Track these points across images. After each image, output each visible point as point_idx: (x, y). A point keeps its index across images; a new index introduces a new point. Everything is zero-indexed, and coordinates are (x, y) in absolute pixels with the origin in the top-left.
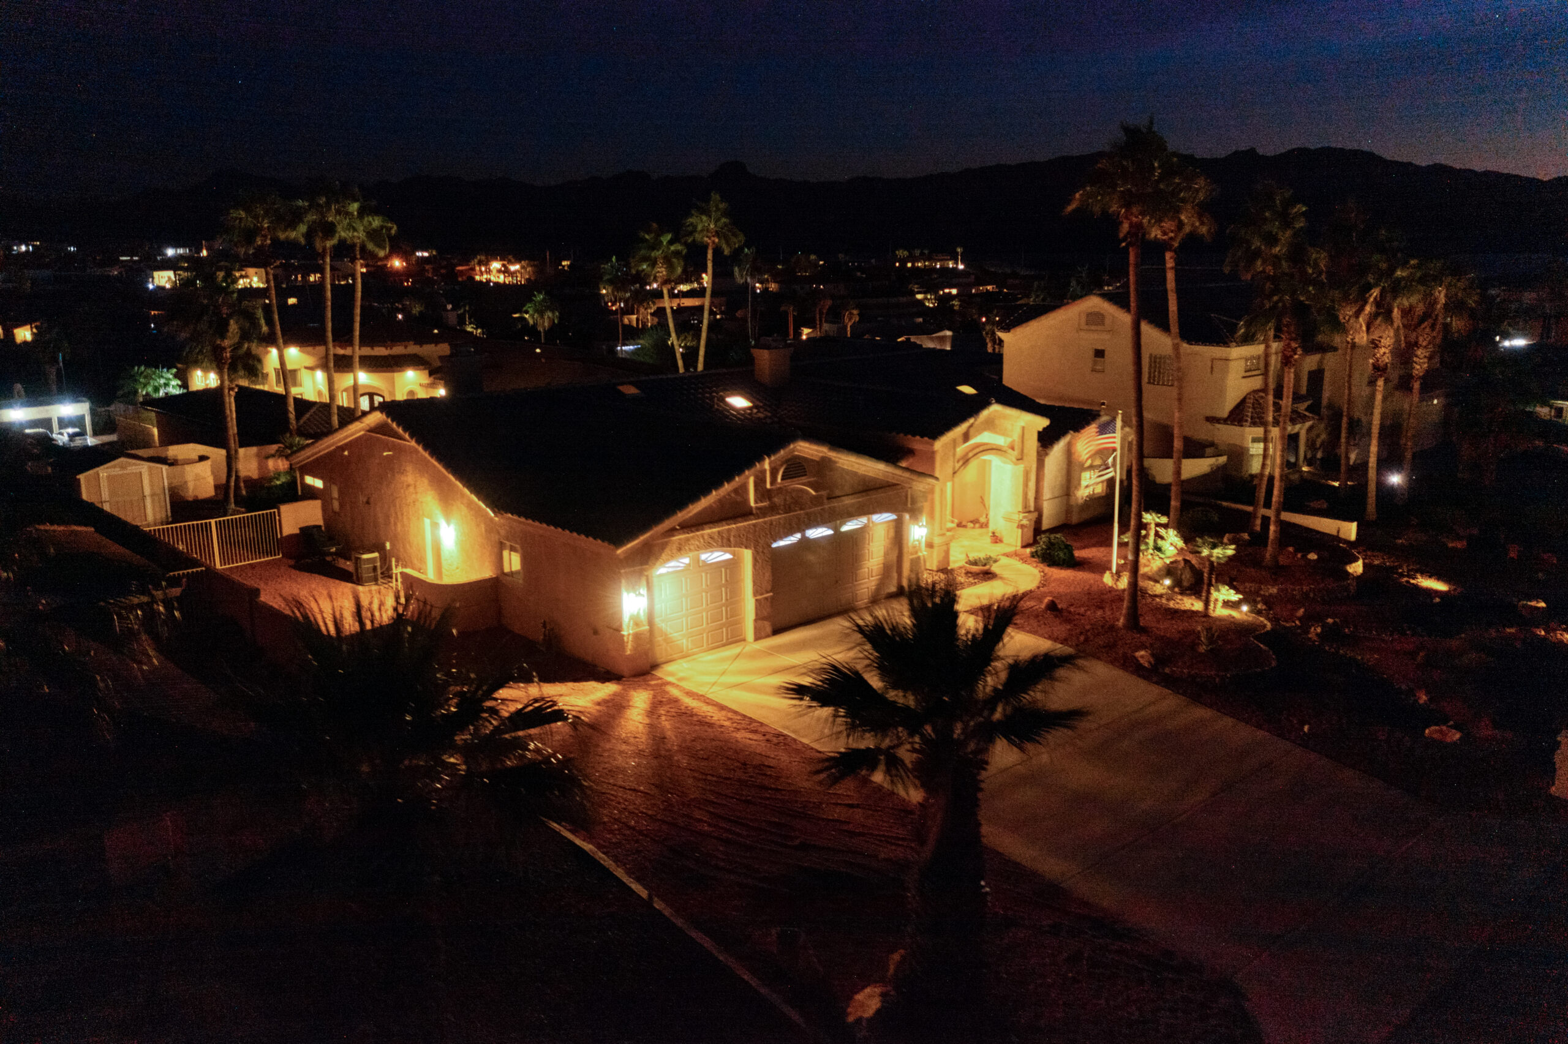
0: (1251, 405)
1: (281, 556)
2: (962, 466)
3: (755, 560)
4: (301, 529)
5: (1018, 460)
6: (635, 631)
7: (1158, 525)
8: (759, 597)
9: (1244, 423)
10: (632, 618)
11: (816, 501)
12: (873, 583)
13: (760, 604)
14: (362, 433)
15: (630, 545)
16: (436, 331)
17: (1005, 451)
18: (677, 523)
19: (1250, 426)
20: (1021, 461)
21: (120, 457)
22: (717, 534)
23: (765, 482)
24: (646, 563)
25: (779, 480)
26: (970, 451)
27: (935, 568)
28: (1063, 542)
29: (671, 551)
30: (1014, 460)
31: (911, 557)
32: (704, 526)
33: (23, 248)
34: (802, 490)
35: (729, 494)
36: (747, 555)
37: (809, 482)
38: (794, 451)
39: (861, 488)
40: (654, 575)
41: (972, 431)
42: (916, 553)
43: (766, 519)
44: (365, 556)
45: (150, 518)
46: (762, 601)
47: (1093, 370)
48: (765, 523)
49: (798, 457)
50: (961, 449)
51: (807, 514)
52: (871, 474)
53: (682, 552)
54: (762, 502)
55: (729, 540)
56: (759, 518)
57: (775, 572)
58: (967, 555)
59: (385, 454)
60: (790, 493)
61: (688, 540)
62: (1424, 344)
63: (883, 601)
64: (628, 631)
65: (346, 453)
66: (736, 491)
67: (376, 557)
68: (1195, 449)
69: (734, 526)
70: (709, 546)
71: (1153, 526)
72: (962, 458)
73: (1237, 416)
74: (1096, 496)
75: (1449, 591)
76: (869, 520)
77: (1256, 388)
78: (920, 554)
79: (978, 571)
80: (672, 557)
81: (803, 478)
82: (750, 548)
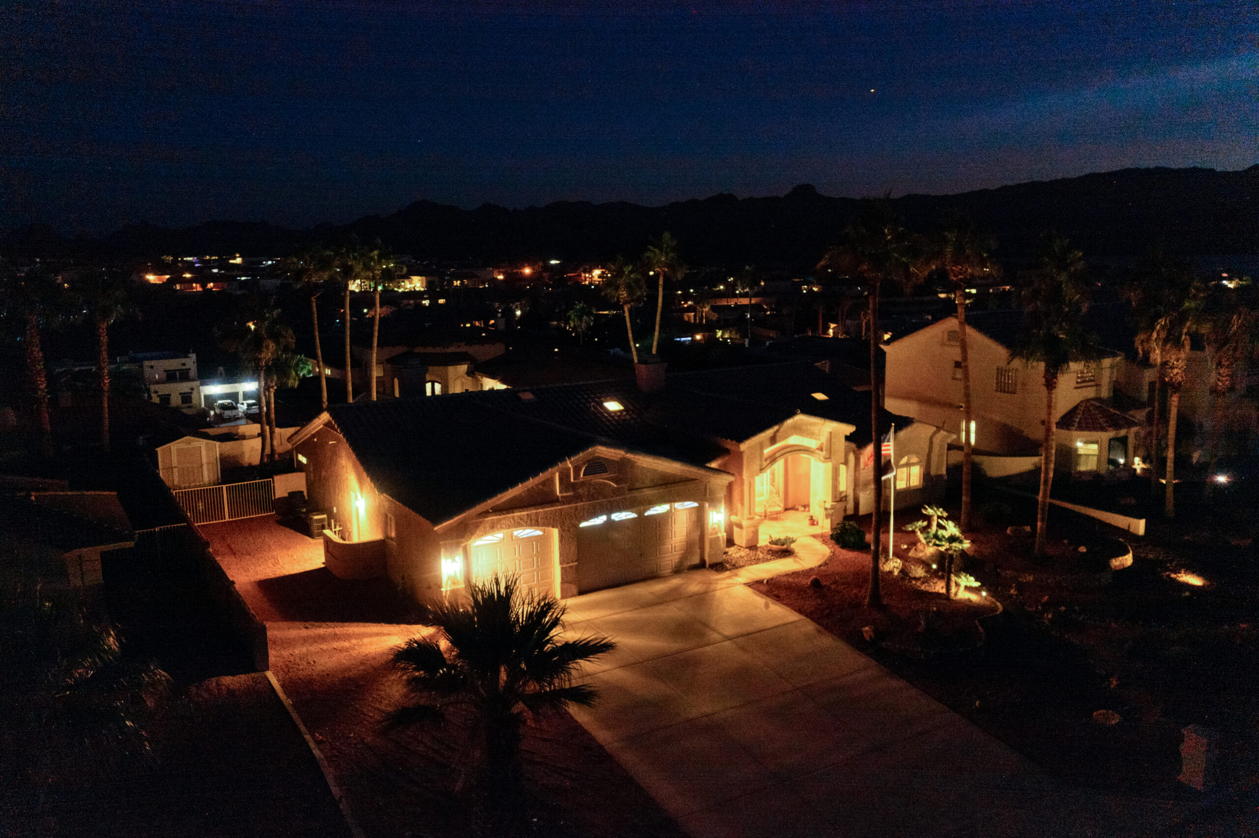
0: (1081, 413)
1: (274, 512)
2: (768, 464)
3: (562, 538)
4: (289, 493)
5: (826, 459)
6: (452, 588)
7: (939, 517)
8: (565, 565)
9: (1072, 428)
10: (449, 578)
11: (616, 492)
12: (677, 557)
13: (566, 572)
14: (322, 426)
15: (444, 524)
16: (484, 334)
17: (813, 452)
18: (489, 507)
19: (1076, 430)
20: (829, 460)
21: (186, 435)
22: (526, 516)
23: (569, 477)
24: (463, 537)
25: (582, 476)
26: (778, 451)
27: (744, 545)
28: (855, 528)
29: (484, 528)
30: (822, 458)
31: (710, 537)
32: (515, 510)
33: (270, 262)
34: (605, 484)
35: (536, 486)
36: (555, 532)
37: (611, 477)
38: (594, 454)
39: (660, 482)
40: (472, 546)
41: (779, 435)
42: (716, 533)
43: (571, 505)
44: (316, 517)
45: (206, 479)
46: (568, 568)
47: (954, 379)
48: (571, 508)
49: (599, 458)
50: (768, 451)
51: (609, 502)
52: (668, 471)
53: (494, 529)
54: (566, 492)
55: (538, 522)
56: (564, 504)
57: (579, 548)
58: (770, 536)
59: (330, 443)
60: (594, 485)
61: (500, 520)
62: (1226, 363)
63: (686, 571)
64: (447, 587)
65: (315, 440)
66: (544, 483)
67: (324, 518)
68: (1028, 448)
69: (541, 510)
70: (518, 525)
71: (935, 518)
72: (770, 457)
73: (1066, 422)
74: (912, 488)
75: (1203, 587)
76: (671, 507)
77: (1089, 397)
78: (720, 535)
79: (777, 550)
80: (485, 533)
81: (604, 474)
82: (557, 527)
